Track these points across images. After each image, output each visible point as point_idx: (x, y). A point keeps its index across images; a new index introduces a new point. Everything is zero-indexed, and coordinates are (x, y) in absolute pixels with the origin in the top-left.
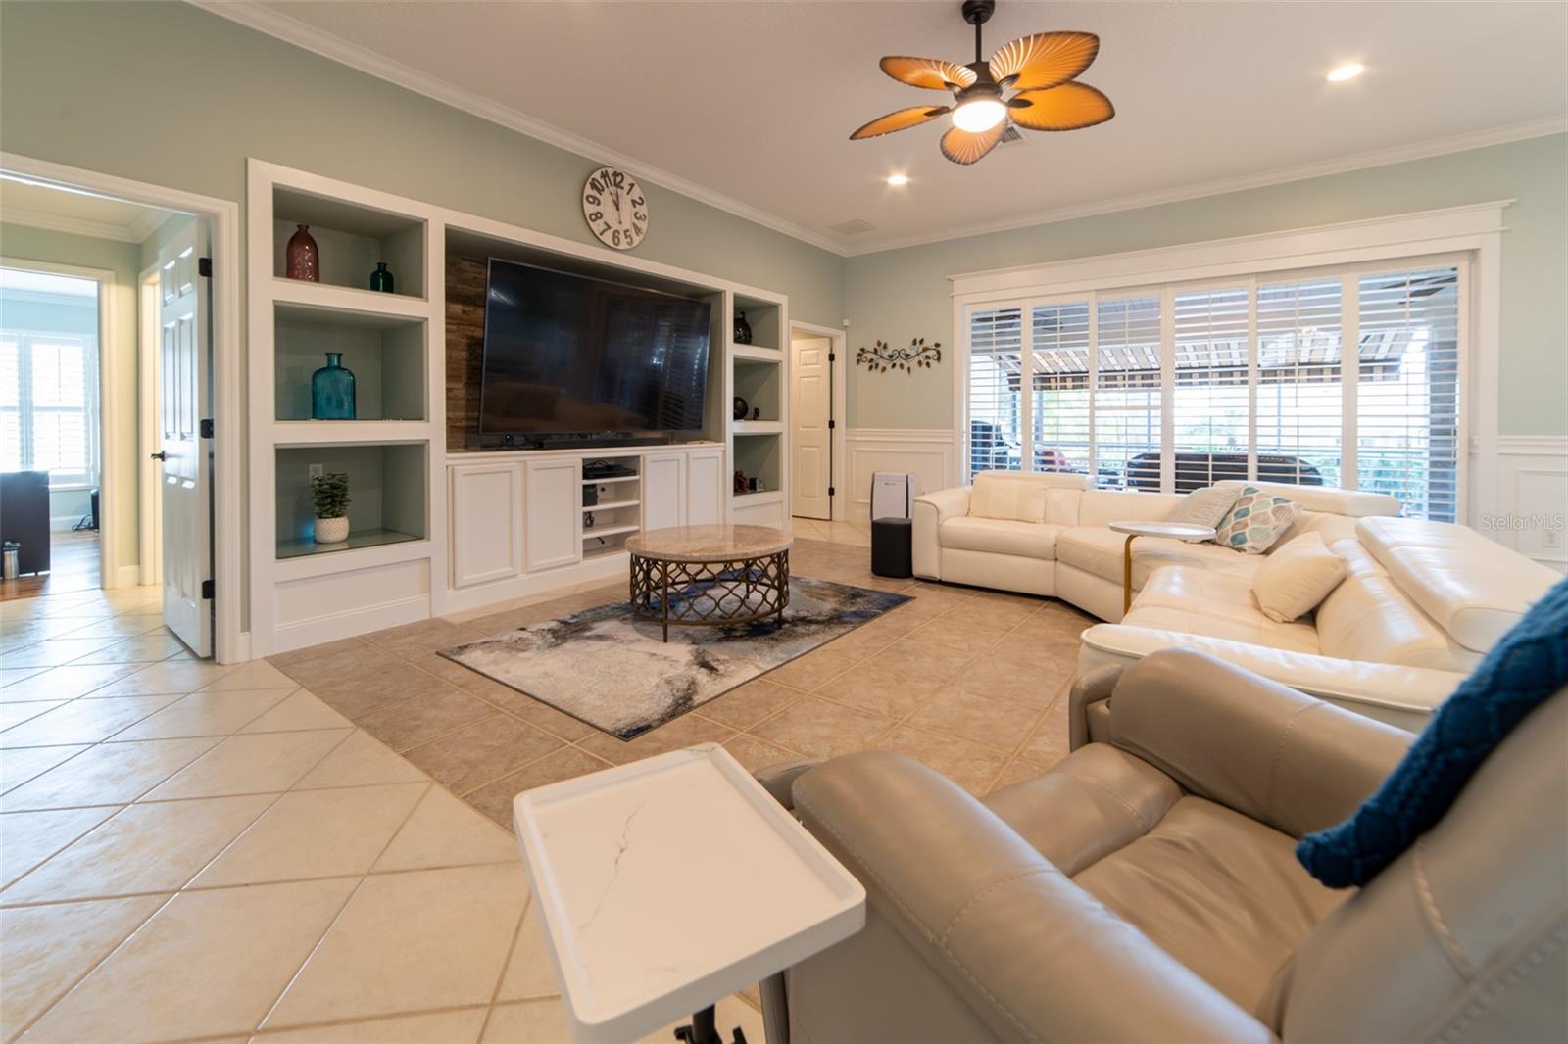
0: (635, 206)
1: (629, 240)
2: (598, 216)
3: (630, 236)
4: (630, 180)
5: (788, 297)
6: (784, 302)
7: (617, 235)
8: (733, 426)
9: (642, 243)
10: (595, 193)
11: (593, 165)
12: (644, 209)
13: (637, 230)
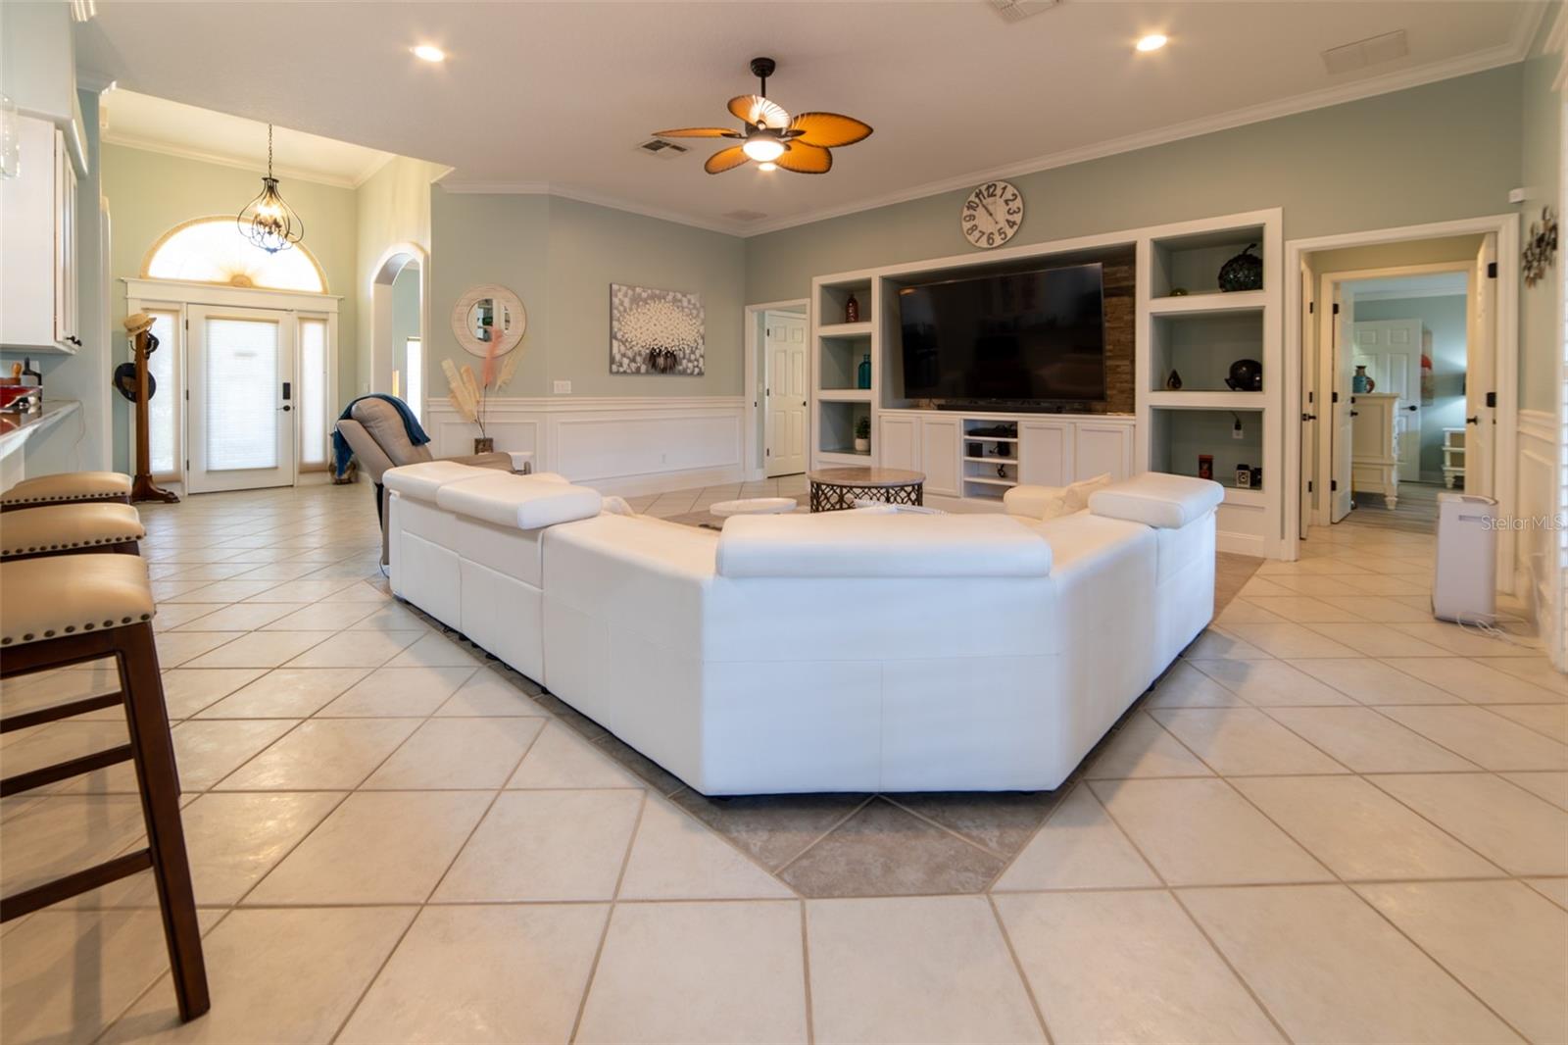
0: (1007, 204)
1: (1003, 236)
2: (974, 228)
3: (1004, 233)
4: (1003, 185)
5: (1279, 210)
6: (1270, 219)
7: (990, 238)
8: (1148, 397)
9: (1020, 230)
10: (972, 212)
11: (970, 190)
12: (1018, 203)
13: (1011, 224)
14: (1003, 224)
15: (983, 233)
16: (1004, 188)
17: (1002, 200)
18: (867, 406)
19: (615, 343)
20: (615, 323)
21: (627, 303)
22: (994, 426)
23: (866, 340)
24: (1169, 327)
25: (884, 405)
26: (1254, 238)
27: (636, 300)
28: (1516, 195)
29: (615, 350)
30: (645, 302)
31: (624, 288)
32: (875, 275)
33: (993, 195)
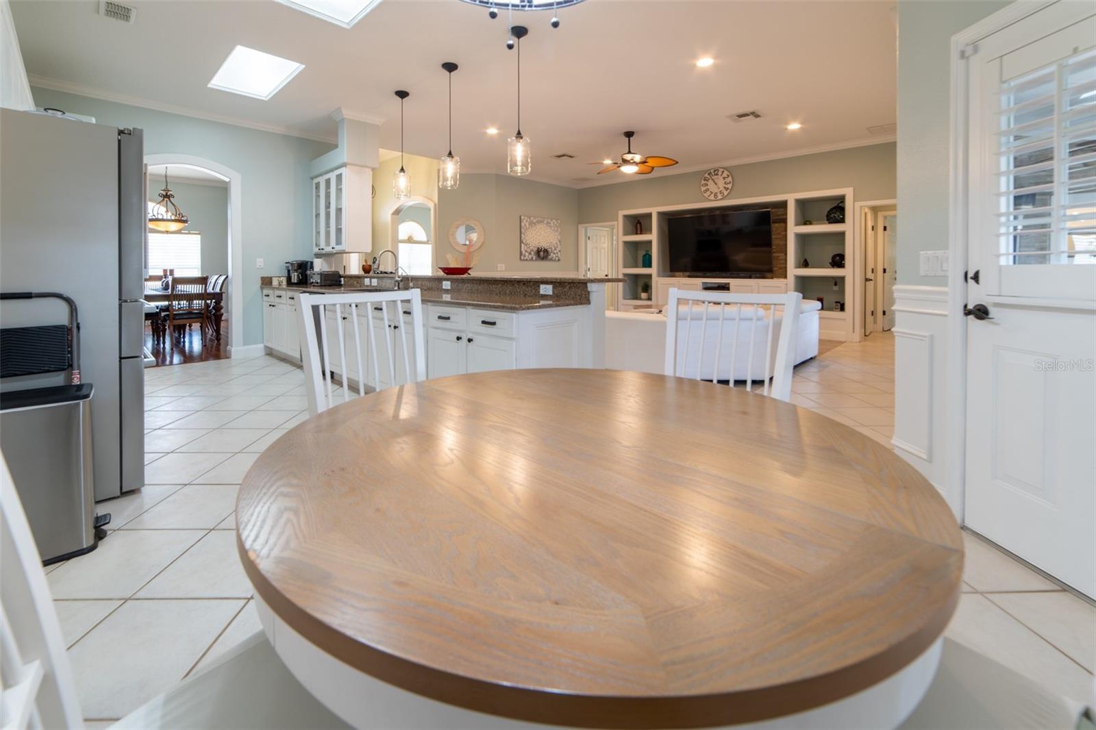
0: (724, 179)
1: (722, 194)
2: (707, 190)
4: (722, 170)
5: (852, 189)
6: (848, 192)
7: (716, 195)
8: (793, 271)
9: (731, 193)
10: (706, 182)
11: (705, 172)
12: (730, 179)
13: (727, 189)
14: (722, 188)
15: (712, 193)
16: (723, 172)
17: (722, 177)
18: (650, 276)
19: (523, 245)
20: (523, 236)
21: (527, 225)
22: (716, 286)
23: (650, 242)
24: (802, 239)
25: (659, 276)
26: (842, 199)
27: (531, 223)
29: (523, 249)
30: (535, 224)
31: (526, 218)
32: (654, 211)
33: (717, 175)
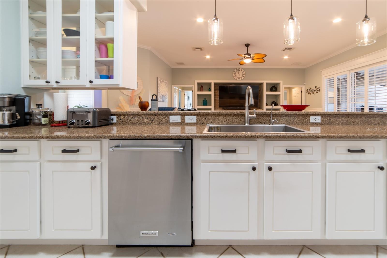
3: (242, 78)
4: (241, 69)
6: (281, 82)
7: (239, 78)
8: (265, 107)
9: (244, 78)
10: (235, 73)
11: (235, 69)
13: (243, 76)
14: (241, 76)
15: (237, 77)
16: (242, 70)
17: (241, 72)
24: (267, 97)
26: (279, 84)
28: (305, 83)
32: (213, 82)
33: (239, 70)
